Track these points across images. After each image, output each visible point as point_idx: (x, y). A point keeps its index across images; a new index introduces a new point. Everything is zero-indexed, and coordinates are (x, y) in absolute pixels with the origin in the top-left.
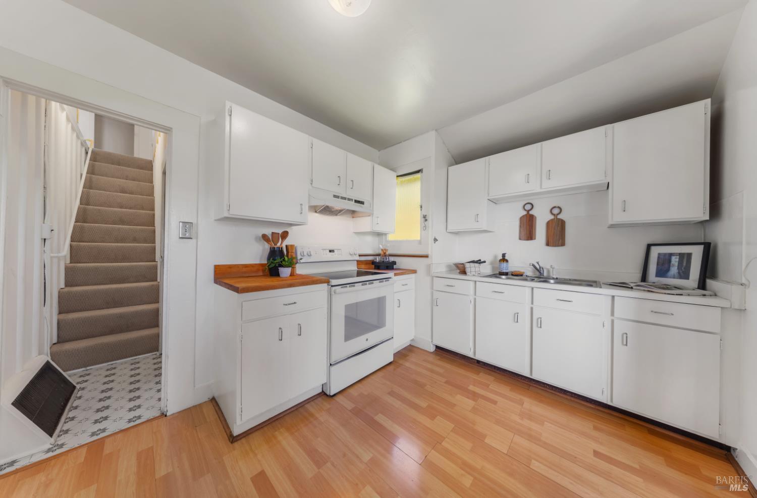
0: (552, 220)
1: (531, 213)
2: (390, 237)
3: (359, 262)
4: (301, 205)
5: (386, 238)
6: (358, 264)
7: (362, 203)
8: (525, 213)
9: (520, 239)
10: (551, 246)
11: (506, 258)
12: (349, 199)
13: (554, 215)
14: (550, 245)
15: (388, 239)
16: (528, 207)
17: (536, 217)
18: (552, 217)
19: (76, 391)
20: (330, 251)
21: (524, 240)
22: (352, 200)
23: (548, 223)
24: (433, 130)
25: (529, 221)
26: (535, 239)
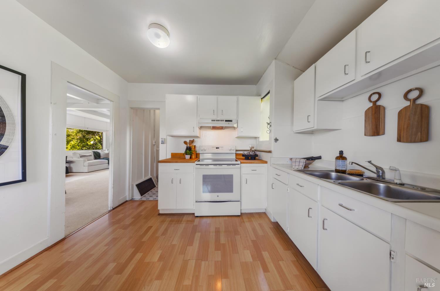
0: (406, 108)
1: (379, 103)
2: (261, 139)
3: (236, 154)
4: (194, 127)
5: (258, 140)
6: (236, 156)
7: (231, 121)
8: (371, 105)
9: (365, 135)
10: (403, 142)
11: (345, 155)
12: (221, 121)
13: (410, 100)
14: (402, 140)
15: (259, 140)
16: (375, 97)
17: (384, 108)
18: (408, 103)
19: (155, 188)
20: (217, 148)
21: (370, 136)
22: (224, 120)
23: (400, 113)
24: (273, 59)
25: (375, 113)
26: (384, 134)
